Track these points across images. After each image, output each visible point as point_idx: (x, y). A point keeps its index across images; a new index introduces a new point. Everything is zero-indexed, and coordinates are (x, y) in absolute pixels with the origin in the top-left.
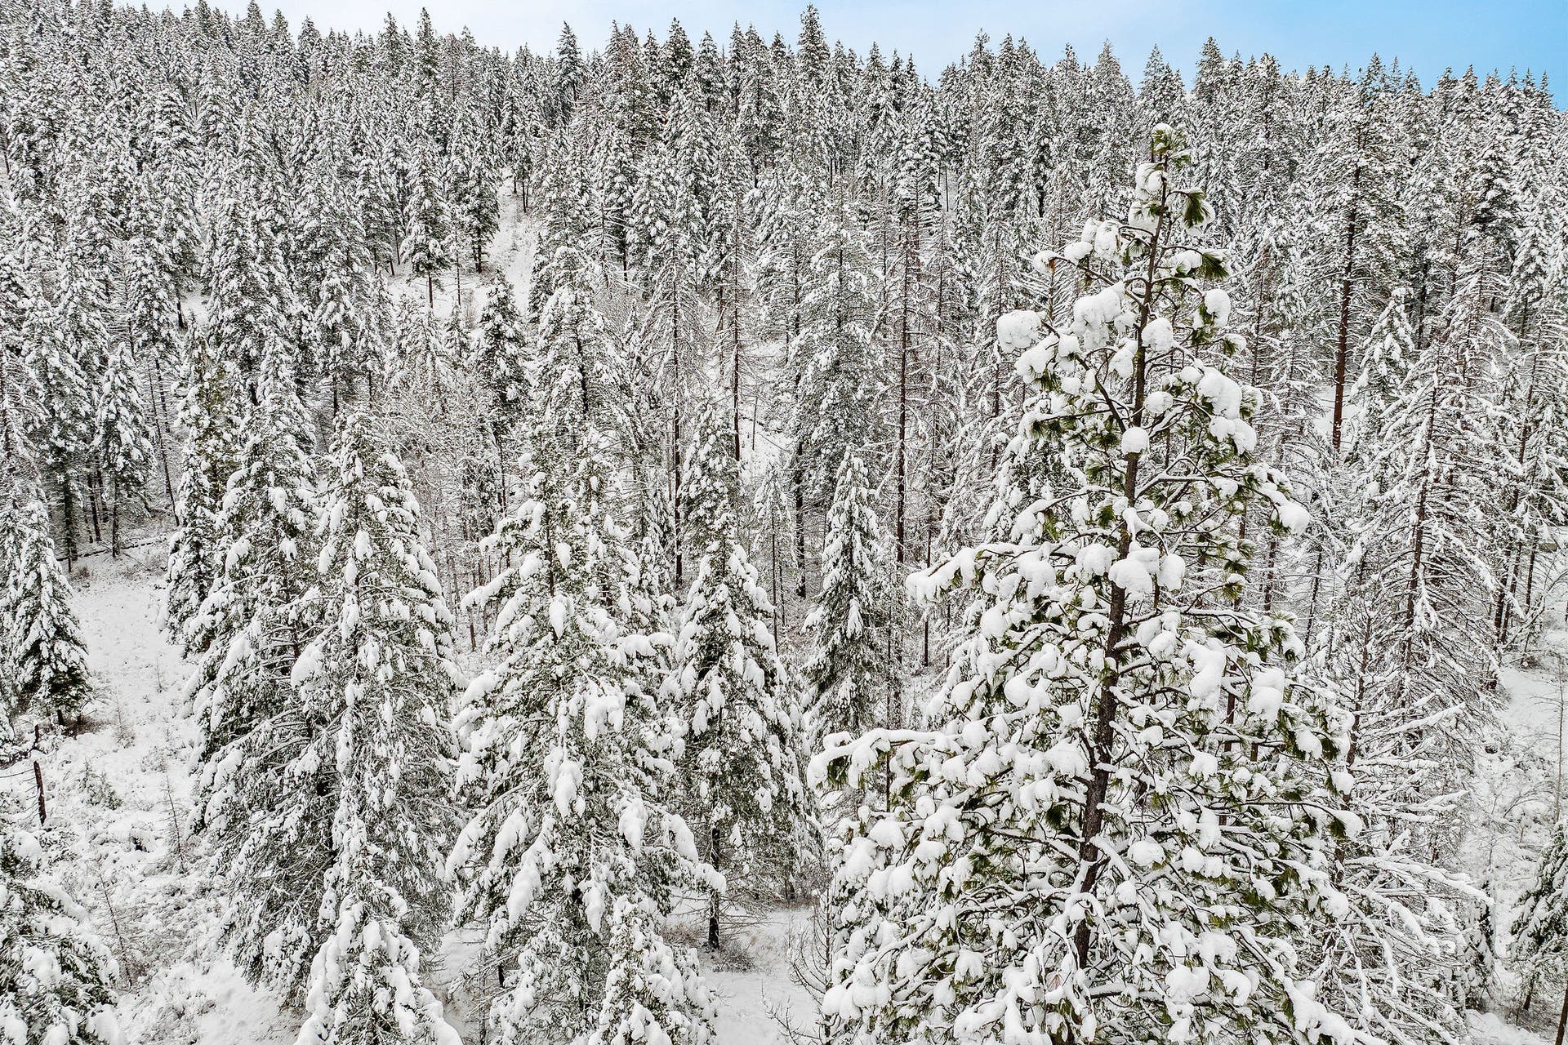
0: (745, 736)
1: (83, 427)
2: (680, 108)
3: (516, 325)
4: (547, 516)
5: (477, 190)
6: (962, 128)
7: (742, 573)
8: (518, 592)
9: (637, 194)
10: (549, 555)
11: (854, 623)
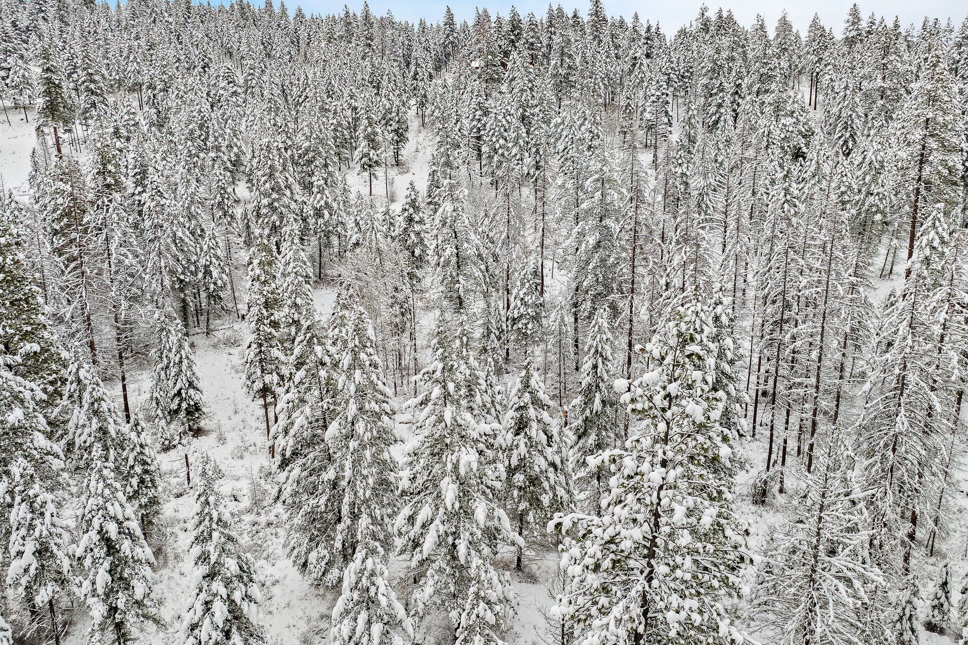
0: (537, 469)
1: (193, 268)
2: (515, 63)
3: (421, 214)
4: (444, 368)
5: (397, 119)
6: (688, 71)
7: (537, 387)
8: (430, 404)
9: (490, 121)
10: (444, 387)
11: (597, 405)
